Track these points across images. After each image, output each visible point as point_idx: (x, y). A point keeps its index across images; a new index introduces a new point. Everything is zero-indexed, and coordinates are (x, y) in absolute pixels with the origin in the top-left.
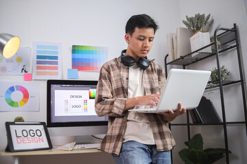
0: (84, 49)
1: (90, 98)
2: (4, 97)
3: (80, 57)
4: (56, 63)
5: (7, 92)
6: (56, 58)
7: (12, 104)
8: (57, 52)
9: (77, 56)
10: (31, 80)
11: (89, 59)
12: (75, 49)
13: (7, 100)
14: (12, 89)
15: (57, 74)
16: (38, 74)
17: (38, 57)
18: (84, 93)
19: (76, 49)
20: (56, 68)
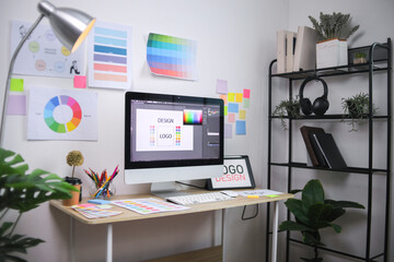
0: (164, 40)
1: (185, 123)
2: (42, 116)
3: (158, 54)
4: (124, 61)
5: (47, 107)
6: (124, 52)
7: (55, 127)
8: (124, 43)
9: (155, 51)
10: (85, 87)
11: (171, 58)
12: (152, 40)
13: (46, 120)
14: (55, 102)
15: (124, 79)
16: (97, 77)
17: (97, 48)
18: (177, 115)
19: (154, 39)
20: (124, 70)
